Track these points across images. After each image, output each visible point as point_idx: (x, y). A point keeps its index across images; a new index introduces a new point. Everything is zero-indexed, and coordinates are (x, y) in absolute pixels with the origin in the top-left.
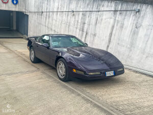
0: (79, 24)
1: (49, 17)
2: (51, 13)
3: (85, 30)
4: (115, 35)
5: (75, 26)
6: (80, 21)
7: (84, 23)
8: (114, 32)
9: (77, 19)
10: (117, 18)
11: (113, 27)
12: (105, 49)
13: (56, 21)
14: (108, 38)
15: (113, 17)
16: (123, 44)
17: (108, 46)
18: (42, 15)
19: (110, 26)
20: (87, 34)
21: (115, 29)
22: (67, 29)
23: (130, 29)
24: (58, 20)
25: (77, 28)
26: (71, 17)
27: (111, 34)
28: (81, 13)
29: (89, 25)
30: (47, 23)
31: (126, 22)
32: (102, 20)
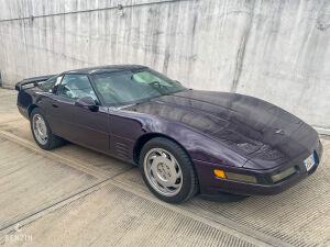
0: (143, 36)
1: (54, 28)
2: (57, 19)
3: (162, 49)
4: (254, 53)
5: (132, 42)
6: (143, 29)
7: (158, 33)
8: (250, 47)
9: (133, 25)
10: (257, 11)
11: (246, 34)
12: (227, 89)
13: (75, 35)
14: (233, 62)
15: (243, 9)
16: (282, 72)
17: (235, 83)
18: (31, 25)
19: (238, 33)
20: (168, 57)
21: (252, 39)
22: (109, 51)
23: (302, 33)
24: (79, 33)
25: (136, 47)
26: (115, 23)
27: (242, 52)
28: (145, 10)
29: (173, 35)
30: (49, 42)
31: (285, 19)
32: (209, 19)
